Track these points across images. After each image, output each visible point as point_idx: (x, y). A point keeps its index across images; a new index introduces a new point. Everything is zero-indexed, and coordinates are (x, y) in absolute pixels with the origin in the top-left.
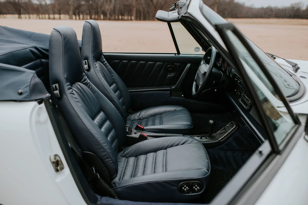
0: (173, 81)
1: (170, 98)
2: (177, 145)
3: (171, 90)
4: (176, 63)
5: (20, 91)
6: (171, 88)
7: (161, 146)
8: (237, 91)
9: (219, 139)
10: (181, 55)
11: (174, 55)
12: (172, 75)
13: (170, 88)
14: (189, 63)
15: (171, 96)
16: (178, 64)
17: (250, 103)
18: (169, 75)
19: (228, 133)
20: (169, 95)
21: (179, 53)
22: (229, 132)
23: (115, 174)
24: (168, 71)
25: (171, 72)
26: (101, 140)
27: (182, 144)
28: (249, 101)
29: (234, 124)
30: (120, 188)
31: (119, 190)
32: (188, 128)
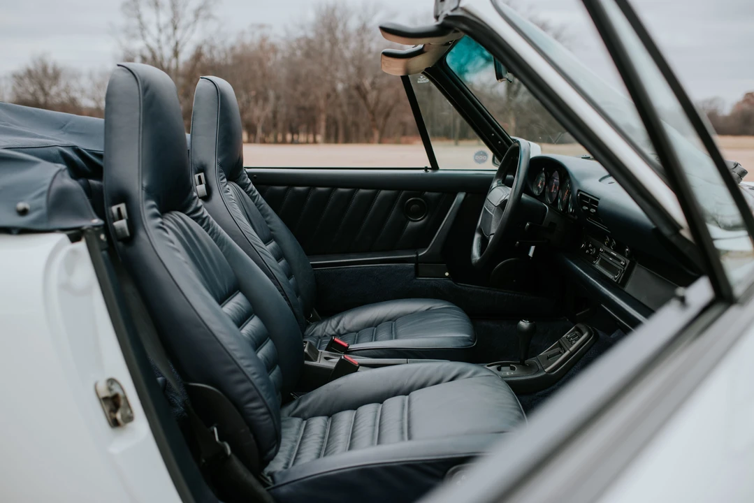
0: (421, 238)
1: (415, 281)
2: (438, 383)
3: (416, 261)
4: (429, 191)
5: (21, 206)
6: (417, 256)
7: (396, 387)
8: (587, 248)
9: (546, 370)
10: (439, 172)
11: (423, 171)
12: (420, 222)
13: (415, 256)
14: (462, 191)
15: (417, 275)
16: (434, 194)
17: (624, 266)
18: (410, 224)
19: (568, 352)
20: (413, 273)
21: (435, 166)
22: (571, 349)
23: (273, 447)
24: (408, 213)
25: (416, 214)
26: (235, 350)
27: (452, 379)
28: (620, 261)
29: (583, 329)
30: (286, 486)
31: (283, 490)
32: (463, 345)
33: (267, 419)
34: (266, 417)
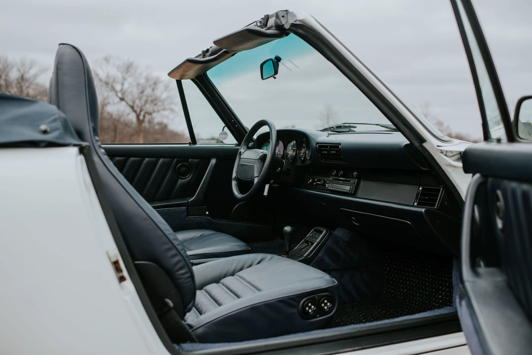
0: (189, 189)
1: (187, 219)
2: (250, 266)
3: (187, 205)
4: (192, 158)
5: (43, 127)
6: (188, 202)
8: (314, 181)
9: (305, 255)
10: (197, 146)
11: (188, 145)
12: (188, 178)
13: (187, 201)
14: (214, 158)
15: (188, 215)
16: (196, 160)
17: (354, 183)
18: (180, 181)
19: (316, 243)
20: (185, 213)
21: (193, 140)
22: (318, 241)
24: (179, 174)
25: (184, 174)
27: (259, 263)
28: (350, 181)
29: (321, 229)
31: (200, 331)
32: (245, 248)
33: (189, 282)
34: (189, 279)
